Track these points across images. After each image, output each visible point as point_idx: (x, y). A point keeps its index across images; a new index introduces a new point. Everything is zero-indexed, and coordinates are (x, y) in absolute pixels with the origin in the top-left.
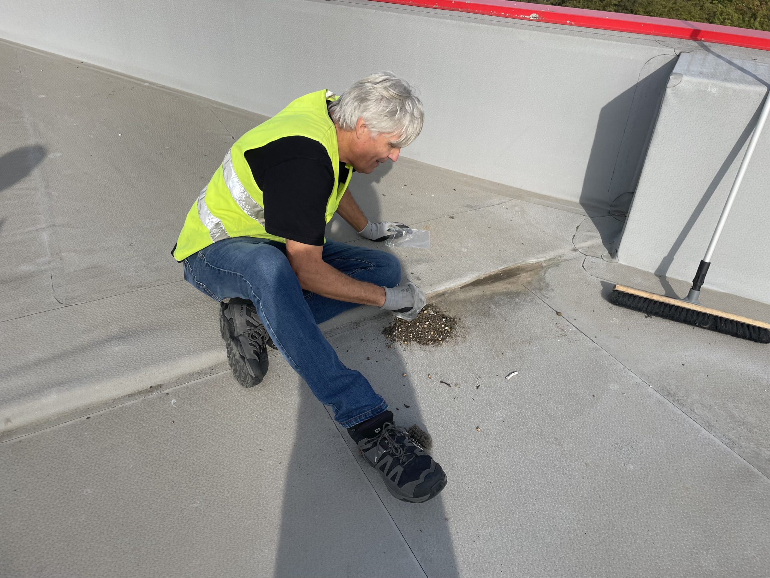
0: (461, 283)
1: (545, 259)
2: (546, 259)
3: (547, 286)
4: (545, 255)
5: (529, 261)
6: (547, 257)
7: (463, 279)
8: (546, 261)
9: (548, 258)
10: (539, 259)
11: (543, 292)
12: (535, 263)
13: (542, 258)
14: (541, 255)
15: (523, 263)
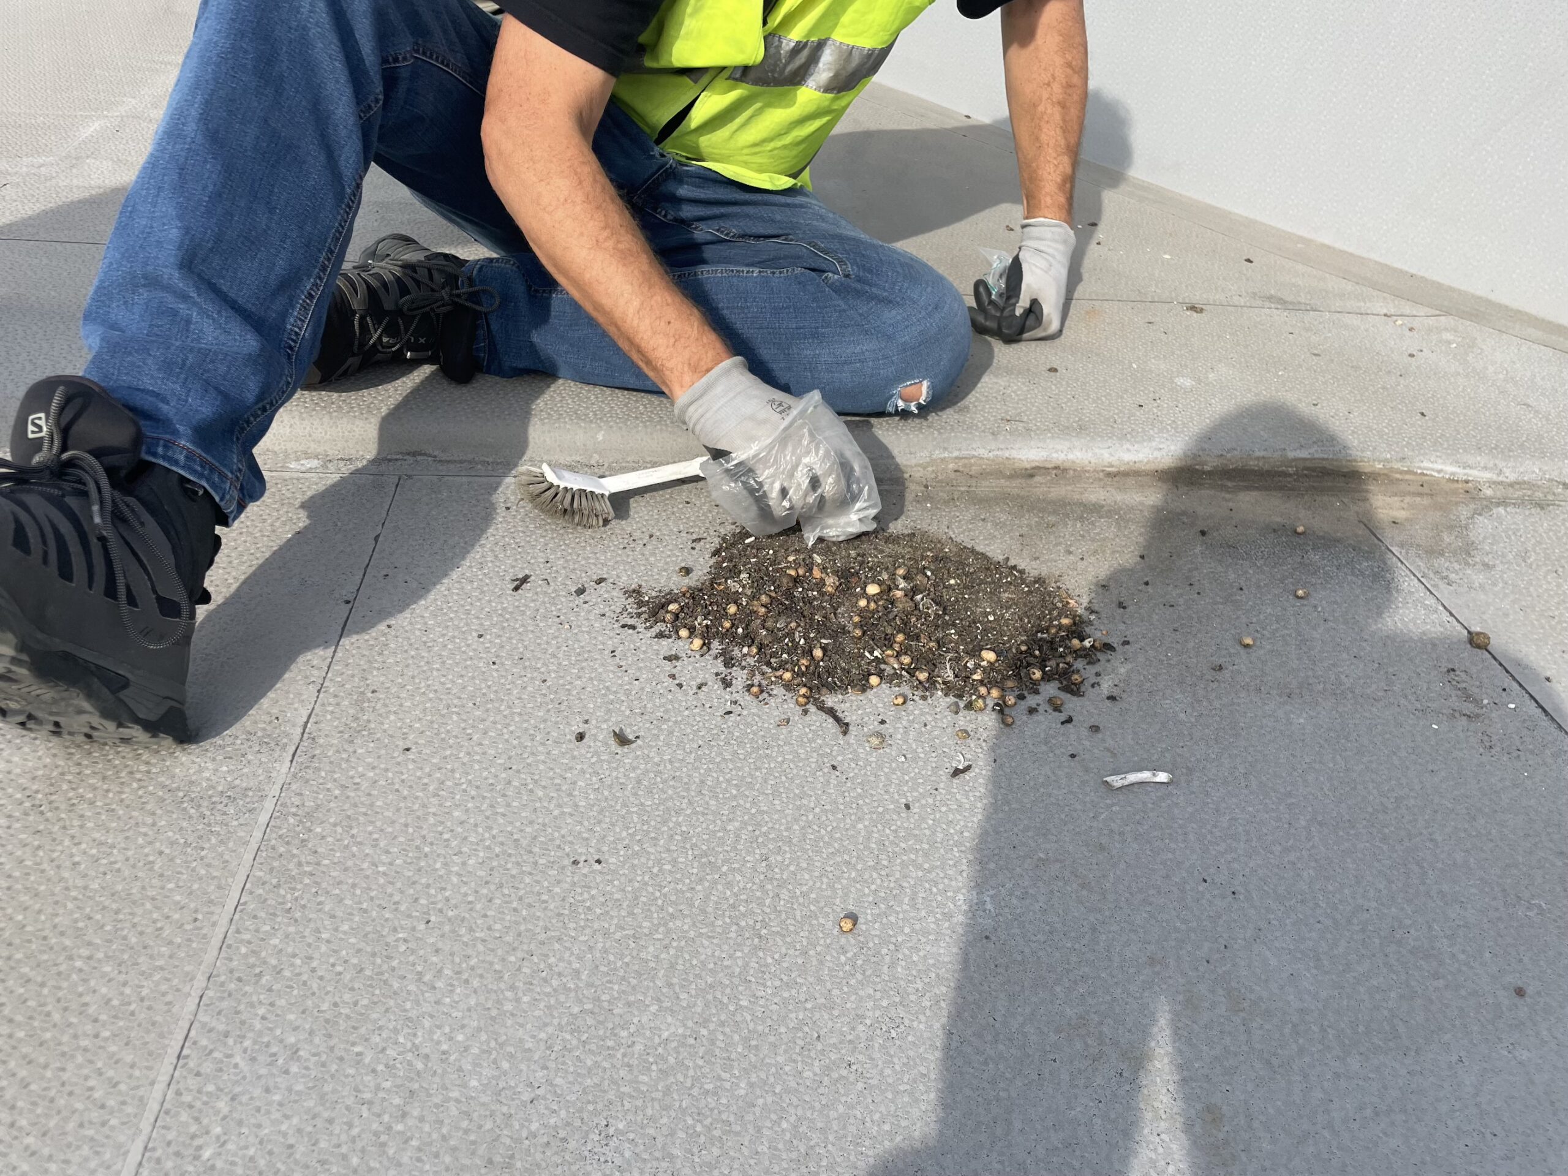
0: (1113, 460)
1: (1495, 478)
2: (1501, 479)
3: (1467, 550)
4: (1501, 464)
5: (1426, 464)
6: (1507, 472)
7: (1128, 446)
8: (1501, 483)
9: (1512, 477)
10: (1467, 471)
11: (1441, 562)
12: (1449, 480)
13: (1485, 468)
14: (1482, 460)
15: (1397, 465)
